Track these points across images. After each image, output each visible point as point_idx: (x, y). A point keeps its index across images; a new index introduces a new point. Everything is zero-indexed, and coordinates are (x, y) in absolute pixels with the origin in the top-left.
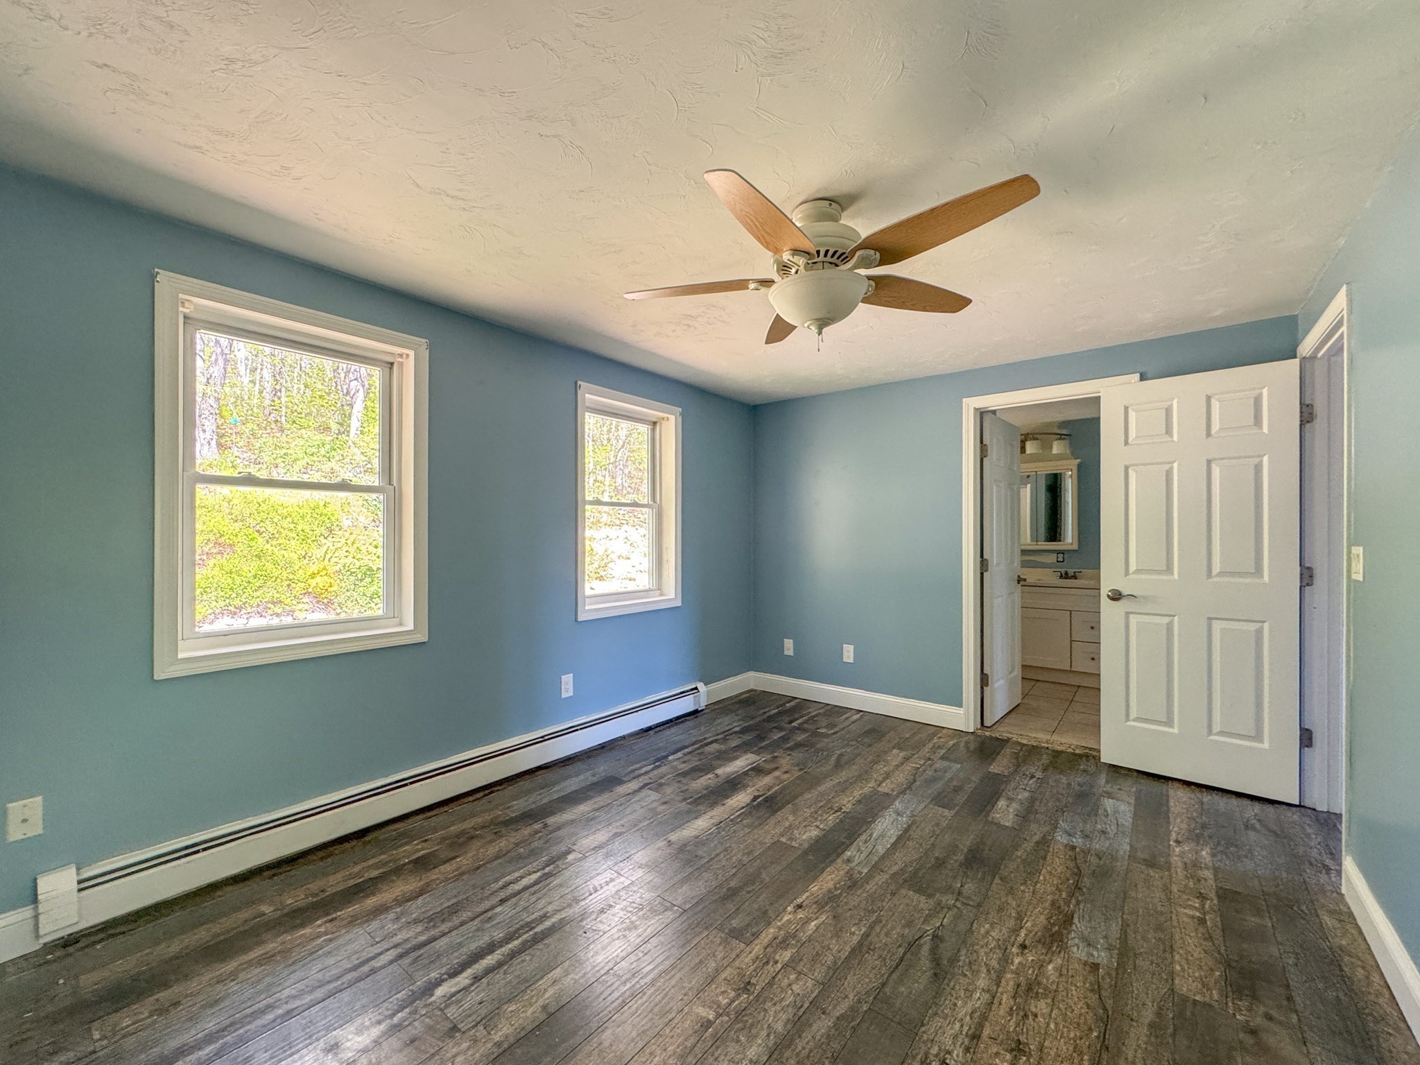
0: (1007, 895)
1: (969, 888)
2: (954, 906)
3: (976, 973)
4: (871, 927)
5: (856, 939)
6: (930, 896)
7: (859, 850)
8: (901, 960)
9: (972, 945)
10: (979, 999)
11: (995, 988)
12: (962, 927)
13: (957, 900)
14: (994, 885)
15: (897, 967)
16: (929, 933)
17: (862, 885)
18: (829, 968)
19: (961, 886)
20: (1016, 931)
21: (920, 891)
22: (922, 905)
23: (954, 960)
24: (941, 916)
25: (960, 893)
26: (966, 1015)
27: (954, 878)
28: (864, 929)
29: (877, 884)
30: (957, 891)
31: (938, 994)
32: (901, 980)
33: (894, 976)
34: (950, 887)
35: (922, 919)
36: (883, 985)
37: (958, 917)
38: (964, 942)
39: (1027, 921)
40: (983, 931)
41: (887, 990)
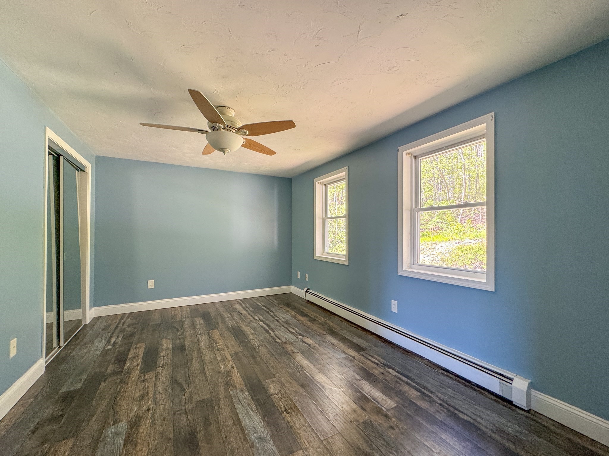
0: (163, 430)
1: (184, 420)
2: (185, 406)
3: (163, 389)
4: (206, 377)
5: (207, 372)
6: (197, 402)
7: (245, 398)
8: (189, 377)
9: (169, 396)
10: (160, 383)
11: (155, 389)
12: (176, 400)
13: (185, 409)
14: (172, 431)
15: (189, 374)
16: (187, 389)
17: (225, 386)
18: (206, 363)
19: (187, 418)
20: (153, 414)
21: (202, 401)
22: (197, 396)
23: (173, 388)
24: (187, 398)
25: (186, 413)
26: (161, 378)
27: (193, 419)
28: (207, 375)
29: (221, 391)
30: (188, 414)
31: (172, 376)
32: (185, 373)
33: (188, 373)
34: (192, 414)
35: (192, 391)
36: (188, 370)
37: (180, 402)
38: (172, 395)
39: (149, 423)
40: (168, 404)
41: (187, 369)
